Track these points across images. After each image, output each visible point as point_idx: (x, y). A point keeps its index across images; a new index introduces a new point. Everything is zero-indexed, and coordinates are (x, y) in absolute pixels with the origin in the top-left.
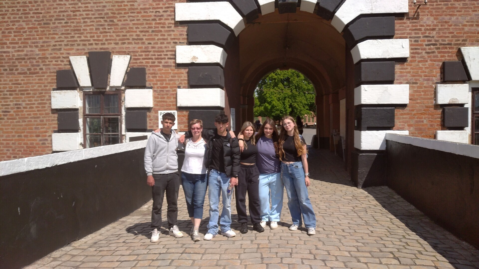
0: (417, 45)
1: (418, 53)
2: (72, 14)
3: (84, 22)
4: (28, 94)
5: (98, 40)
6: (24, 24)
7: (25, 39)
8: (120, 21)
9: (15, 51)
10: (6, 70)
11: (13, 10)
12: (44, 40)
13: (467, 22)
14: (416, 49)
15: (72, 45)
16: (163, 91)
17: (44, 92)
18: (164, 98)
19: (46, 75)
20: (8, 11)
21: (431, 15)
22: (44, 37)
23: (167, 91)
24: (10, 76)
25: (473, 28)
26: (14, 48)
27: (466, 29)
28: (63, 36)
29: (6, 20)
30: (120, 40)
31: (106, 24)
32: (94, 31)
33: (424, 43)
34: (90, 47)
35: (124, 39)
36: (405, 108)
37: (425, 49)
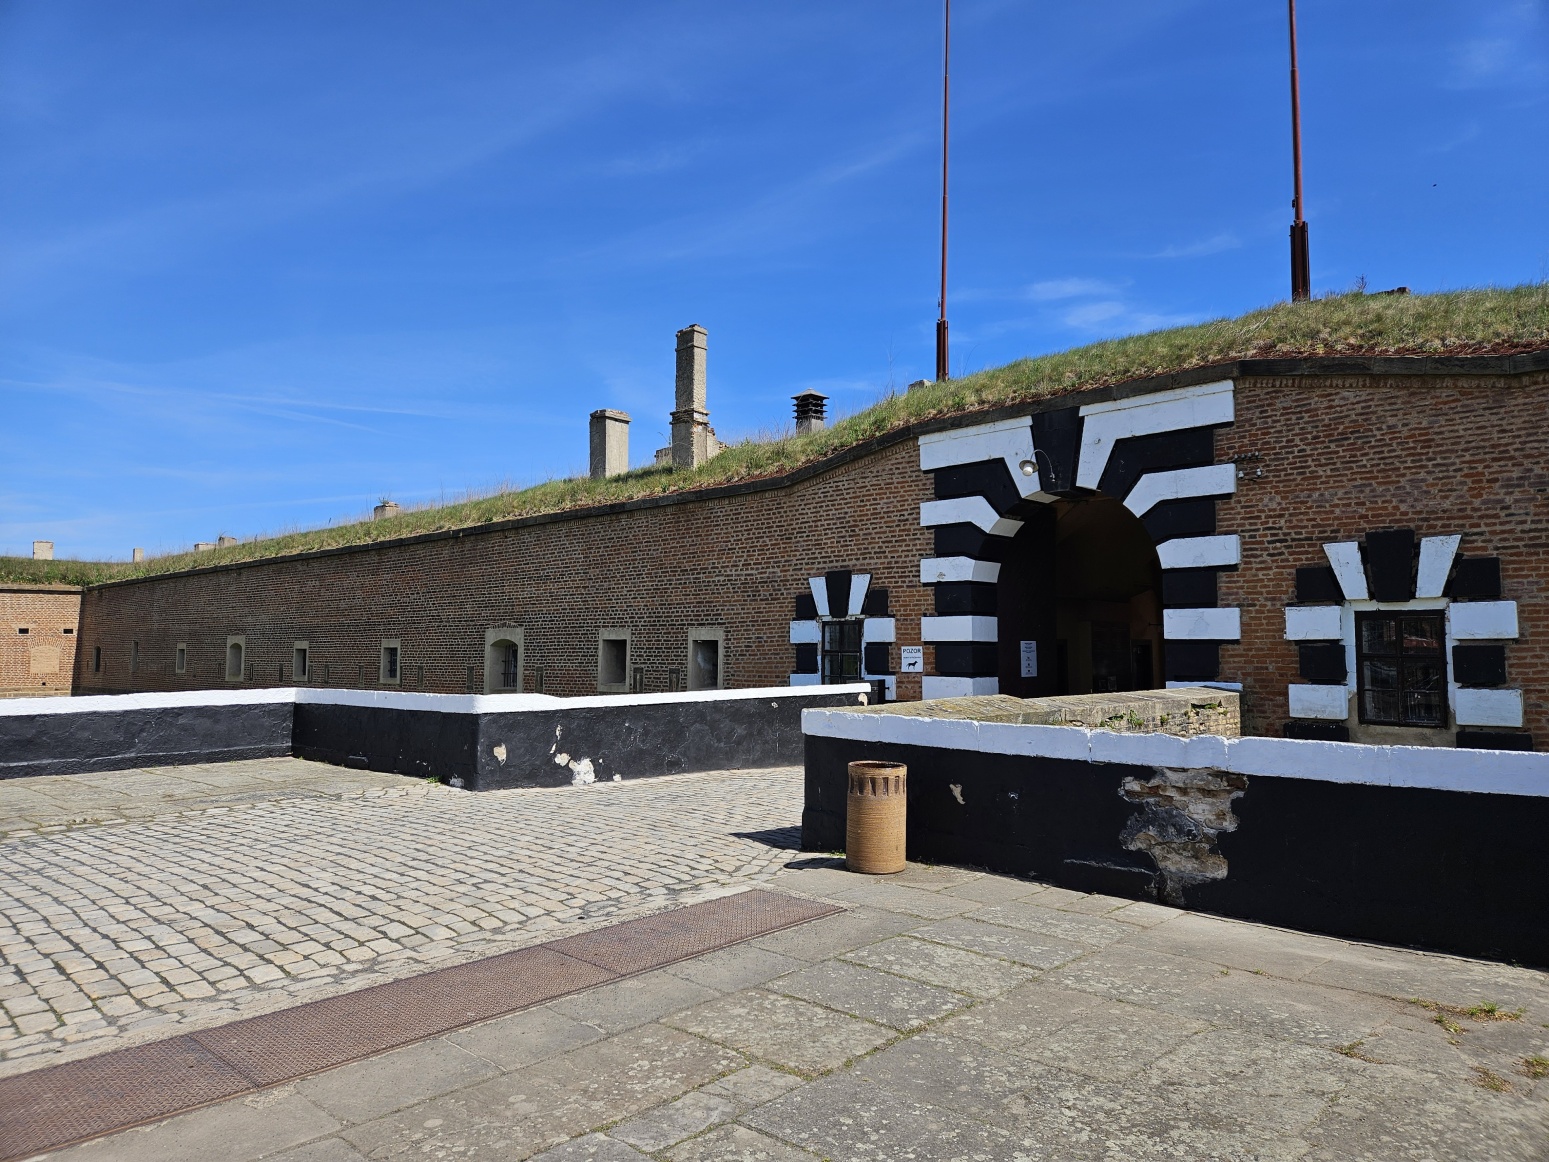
0: (1253, 543)
1: (1256, 556)
2: (814, 524)
3: (825, 534)
4: (768, 625)
5: (838, 556)
7: (767, 558)
9: (759, 573)
10: (749, 596)
11: (757, 524)
12: (786, 558)
14: (1251, 549)
15: (813, 563)
16: (906, 620)
17: (784, 622)
18: (908, 629)
19: (786, 601)
22: (786, 554)
23: (911, 620)
25: (1349, 509)
26: (757, 569)
27: (1338, 511)
28: (804, 553)
30: (861, 554)
31: (847, 534)
32: (835, 545)
33: (1265, 539)
34: (831, 565)
35: (865, 553)
36: (1236, 646)
37: (1266, 549)
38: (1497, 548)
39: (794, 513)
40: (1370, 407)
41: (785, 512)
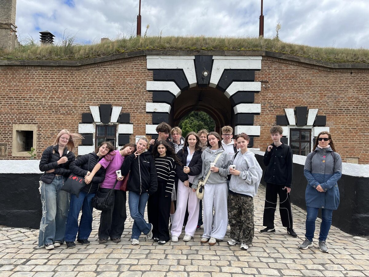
0: (265, 107)
1: (265, 111)
2: (92, 84)
3: (98, 89)
4: (65, 125)
5: (105, 98)
6: (65, 88)
7: (65, 96)
8: (118, 89)
9: (59, 102)
10: (54, 112)
11: (59, 80)
12: (76, 97)
13: (288, 96)
14: (264, 109)
15: (91, 100)
16: (138, 125)
17: (74, 124)
18: (139, 129)
19: (76, 115)
20: (56, 80)
21: (272, 93)
22: (76, 95)
23: (140, 125)
24: (56, 115)
25: (291, 99)
26: (58, 100)
27: (288, 100)
28: (86, 95)
29: (55, 85)
30: (117, 98)
31: (110, 90)
32: (103, 93)
33: (268, 106)
35: (119, 98)
36: (258, 137)
37: (268, 109)
38: (325, 113)
39: (81, 78)
40: (297, 71)
41: (76, 77)
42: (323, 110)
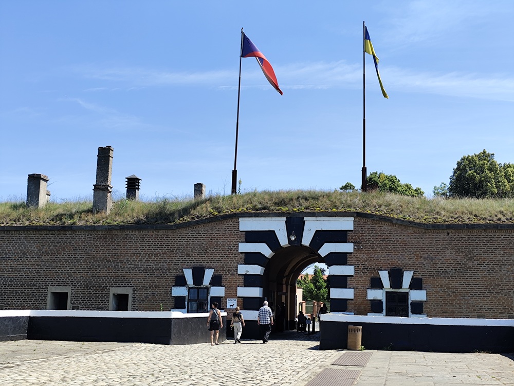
3: (192, 251)
4: (159, 288)
5: (198, 260)
6: (160, 251)
7: (160, 259)
8: (210, 251)
9: (154, 265)
10: (148, 275)
13: (382, 258)
15: (185, 263)
16: (230, 288)
17: (168, 287)
18: (231, 292)
19: (169, 278)
20: (152, 244)
21: (365, 254)
22: (170, 258)
24: (150, 278)
25: (385, 261)
27: (382, 261)
28: (180, 258)
29: (151, 248)
31: (203, 252)
32: (197, 256)
34: (194, 264)
35: (211, 261)
36: (352, 301)
37: (362, 271)
38: (421, 276)
39: (176, 240)
40: (391, 232)
41: (171, 240)
42: (419, 272)
